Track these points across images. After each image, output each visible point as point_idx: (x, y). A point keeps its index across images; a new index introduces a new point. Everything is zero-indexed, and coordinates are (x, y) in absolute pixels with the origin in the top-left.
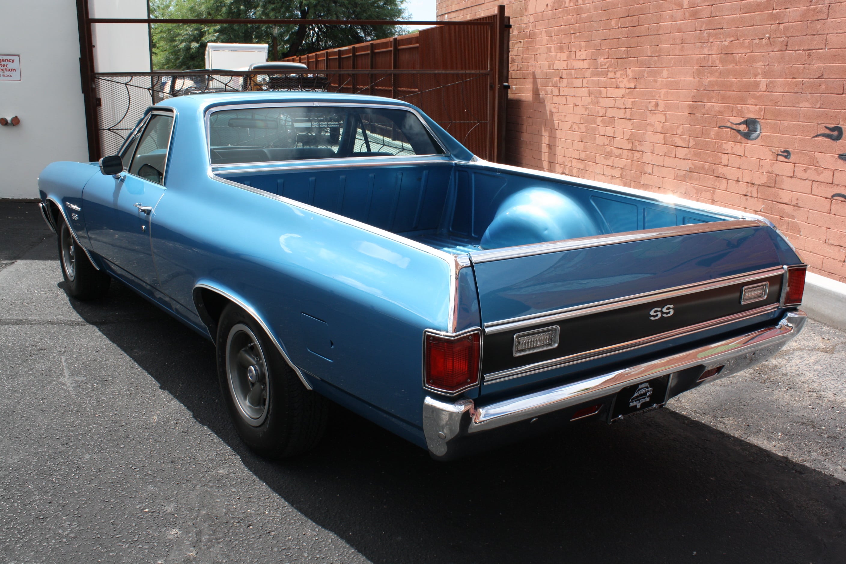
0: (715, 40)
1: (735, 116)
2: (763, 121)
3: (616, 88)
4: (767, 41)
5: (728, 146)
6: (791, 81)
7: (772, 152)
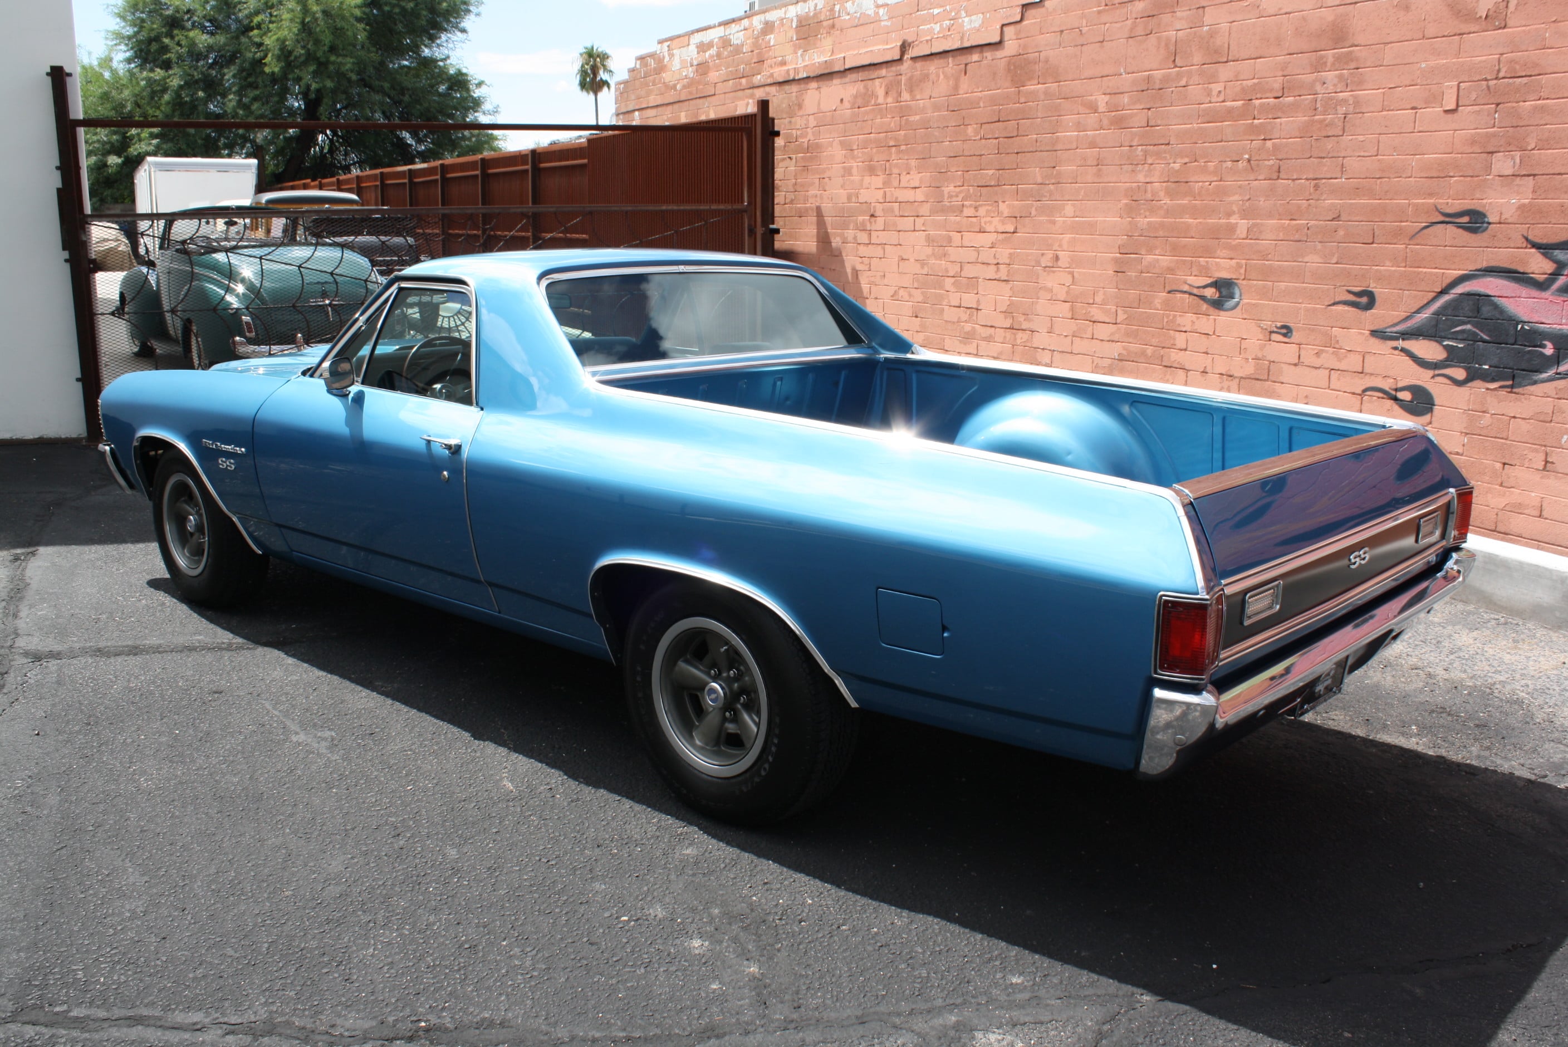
0: (1157, 162)
1: (1195, 276)
2: (1244, 282)
3: (980, 232)
4: (1245, 163)
5: (1187, 320)
6: (1288, 224)
7: (1262, 328)
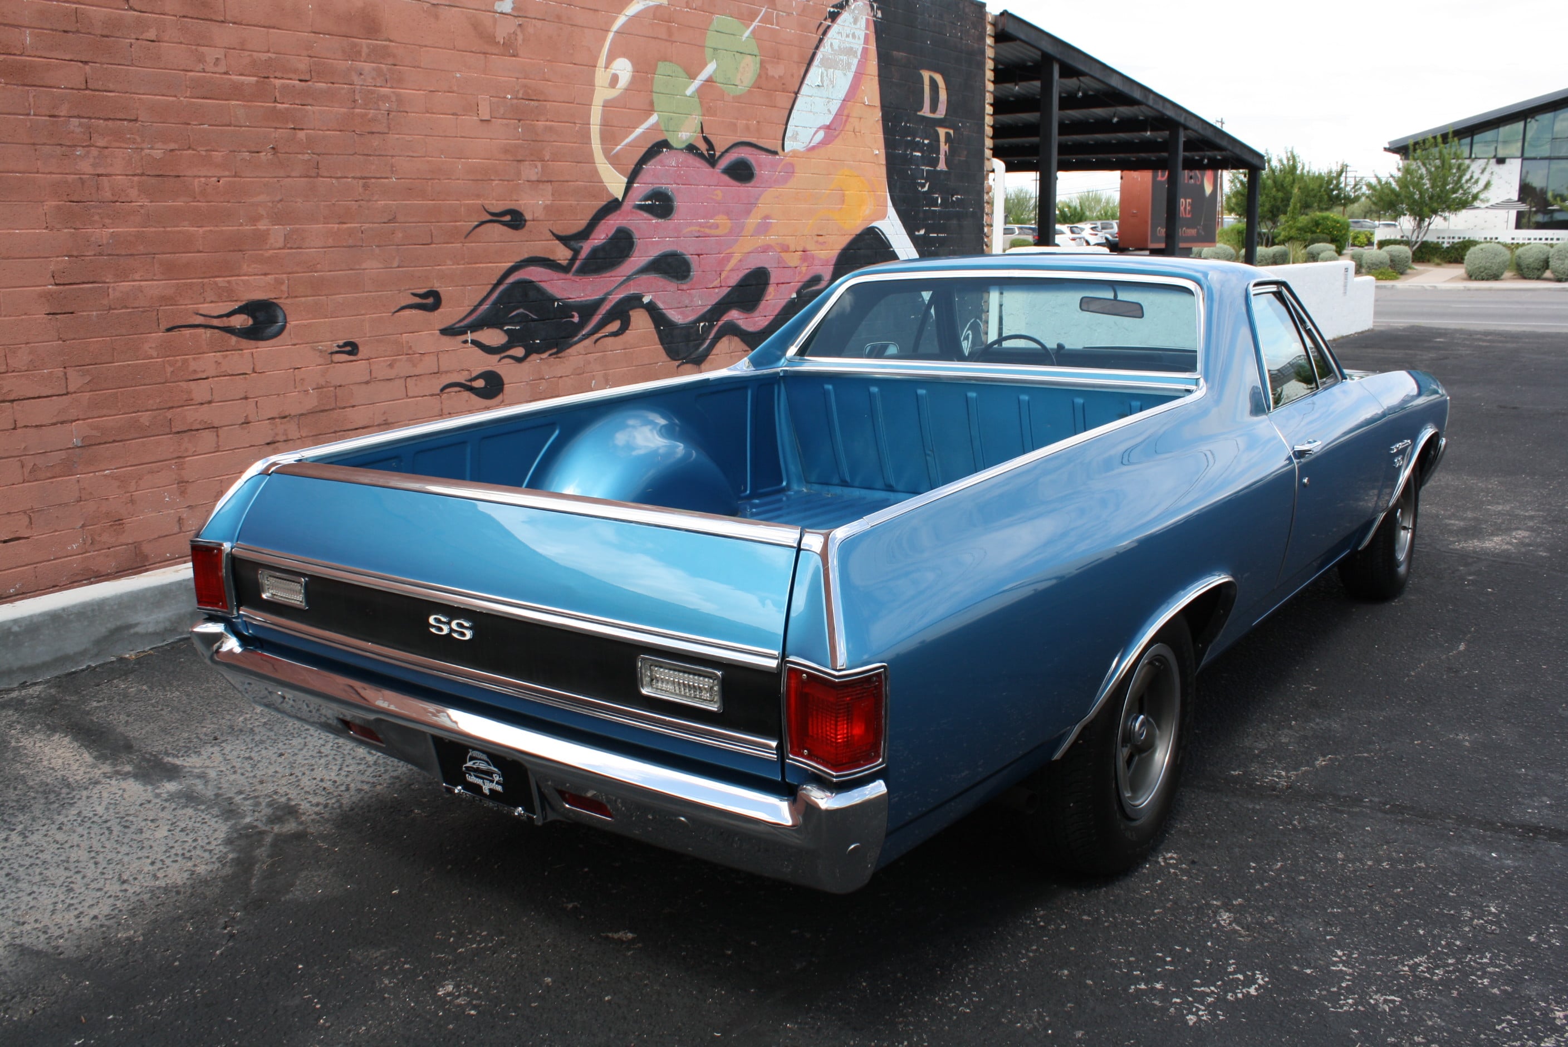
1: (212, 302)
2: (288, 301)
6: (338, 228)
7: (321, 351)
